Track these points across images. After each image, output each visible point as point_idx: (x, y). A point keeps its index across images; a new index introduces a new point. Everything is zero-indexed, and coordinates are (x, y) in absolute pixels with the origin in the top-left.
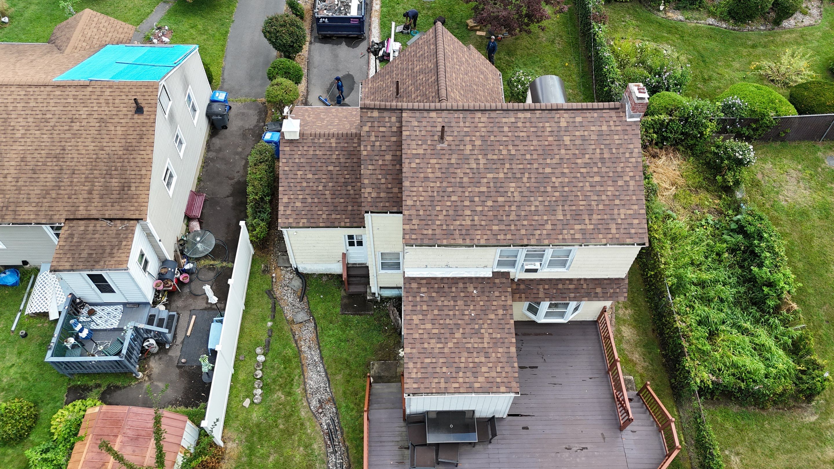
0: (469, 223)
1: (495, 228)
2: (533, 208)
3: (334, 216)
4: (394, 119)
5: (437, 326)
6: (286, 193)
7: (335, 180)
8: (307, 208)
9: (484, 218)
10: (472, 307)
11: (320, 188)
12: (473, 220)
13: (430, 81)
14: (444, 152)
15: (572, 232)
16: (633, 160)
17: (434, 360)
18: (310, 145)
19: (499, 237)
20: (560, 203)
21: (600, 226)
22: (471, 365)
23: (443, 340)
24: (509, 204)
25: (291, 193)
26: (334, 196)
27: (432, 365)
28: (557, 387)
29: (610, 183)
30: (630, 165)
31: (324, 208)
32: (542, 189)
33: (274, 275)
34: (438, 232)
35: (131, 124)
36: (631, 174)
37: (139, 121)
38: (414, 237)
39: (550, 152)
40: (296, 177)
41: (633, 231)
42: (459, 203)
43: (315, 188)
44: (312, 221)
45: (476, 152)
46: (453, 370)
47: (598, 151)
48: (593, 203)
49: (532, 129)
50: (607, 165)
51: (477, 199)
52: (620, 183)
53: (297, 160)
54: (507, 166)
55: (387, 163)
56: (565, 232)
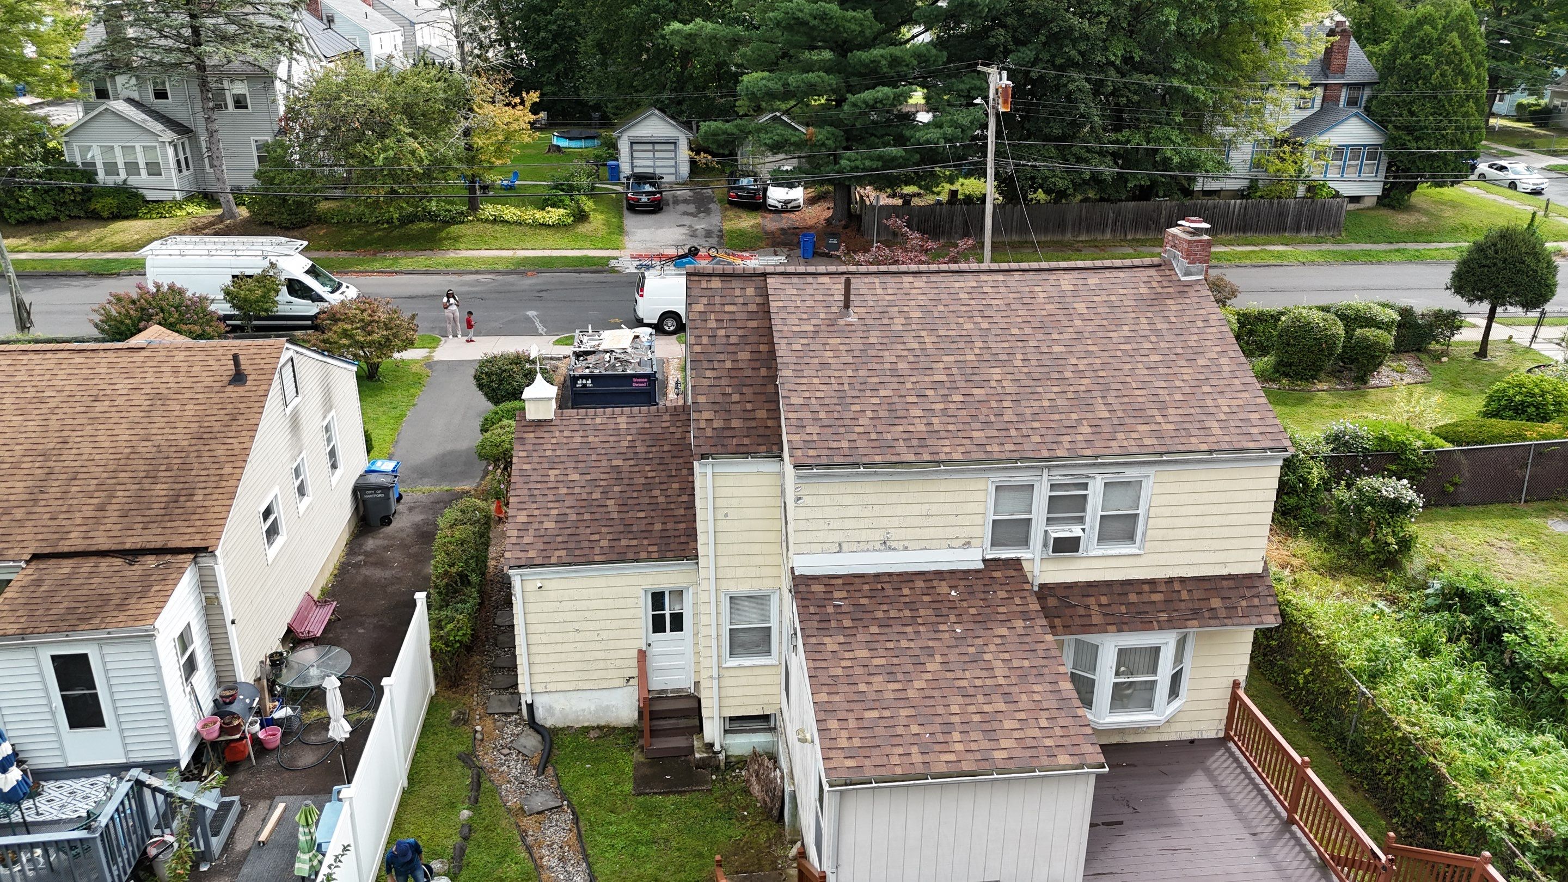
0: (922, 428)
1: (977, 434)
2: (1046, 403)
3: (624, 542)
4: (750, 291)
5: (881, 652)
6: (524, 506)
7: (626, 481)
8: (569, 531)
9: (951, 420)
10: (953, 619)
11: (596, 496)
12: (930, 424)
14: (853, 328)
15: (1135, 435)
16: (1212, 329)
17: (887, 713)
18: (577, 428)
20: (1097, 394)
22: (976, 718)
23: (900, 677)
24: (997, 398)
25: (535, 506)
26: (625, 508)
27: (883, 723)
28: (1181, 855)
29: (1182, 363)
30: (1210, 336)
31: (604, 530)
32: (1056, 376)
33: (478, 728)
34: (860, 444)
35: (216, 400)
36: (1217, 349)
37: (234, 395)
38: (812, 452)
39: (1054, 325)
41: (1254, 431)
43: (584, 496)
44: (578, 553)
45: (914, 327)
46: (936, 729)
47: (1144, 320)
48: (1161, 392)
49: (1013, 295)
50: (1168, 338)
51: (930, 392)
54: (979, 344)
55: (741, 365)
56: (1121, 436)
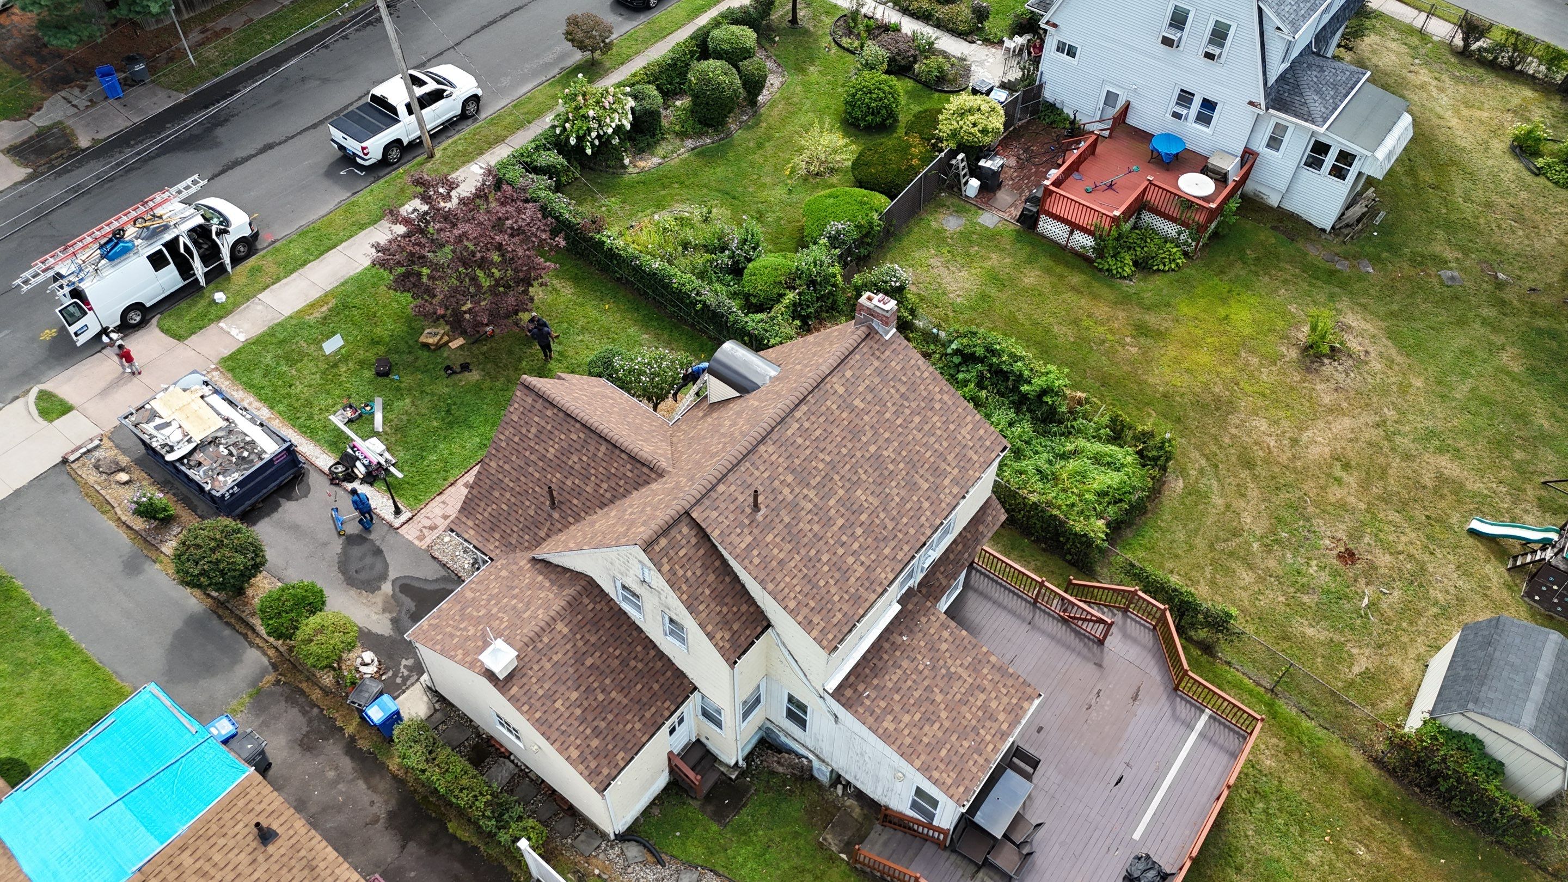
0: (861, 569)
1: (887, 551)
2: (897, 499)
3: (648, 715)
4: (685, 530)
5: (913, 709)
6: (566, 745)
7: (608, 671)
8: (610, 737)
9: (869, 551)
10: (919, 657)
11: (601, 697)
12: (862, 563)
13: (600, 454)
14: (769, 519)
15: (947, 491)
16: (926, 374)
17: (948, 746)
18: (538, 657)
19: (899, 558)
20: (913, 472)
21: (962, 464)
22: (980, 713)
23: (934, 718)
24: (875, 514)
25: (572, 738)
26: (626, 691)
27: (952, 753)
29: (930, 414)
30: (928, 381)
31: (629, 717)
32: (886, 473)
33: (597, 872)
34: (845, 609)
35: (275, 867)
36: (937, 389)
37: (282, 851)
38: (830, 636)
39: (857, 429)
40: (558, 713)
41: (988, 443)
42: (834, 559)
43: (594, 704)
44: (629, 746)
45: (797, 490)
46: (972, 735)
47: (892, 391)
48: (936, 446)
49: (822, 419)
50: (912, 398)
51: (844, 538)
52: (938, 406)
53: (541, 692)
54: (837, 477)
56: (942, 496)
